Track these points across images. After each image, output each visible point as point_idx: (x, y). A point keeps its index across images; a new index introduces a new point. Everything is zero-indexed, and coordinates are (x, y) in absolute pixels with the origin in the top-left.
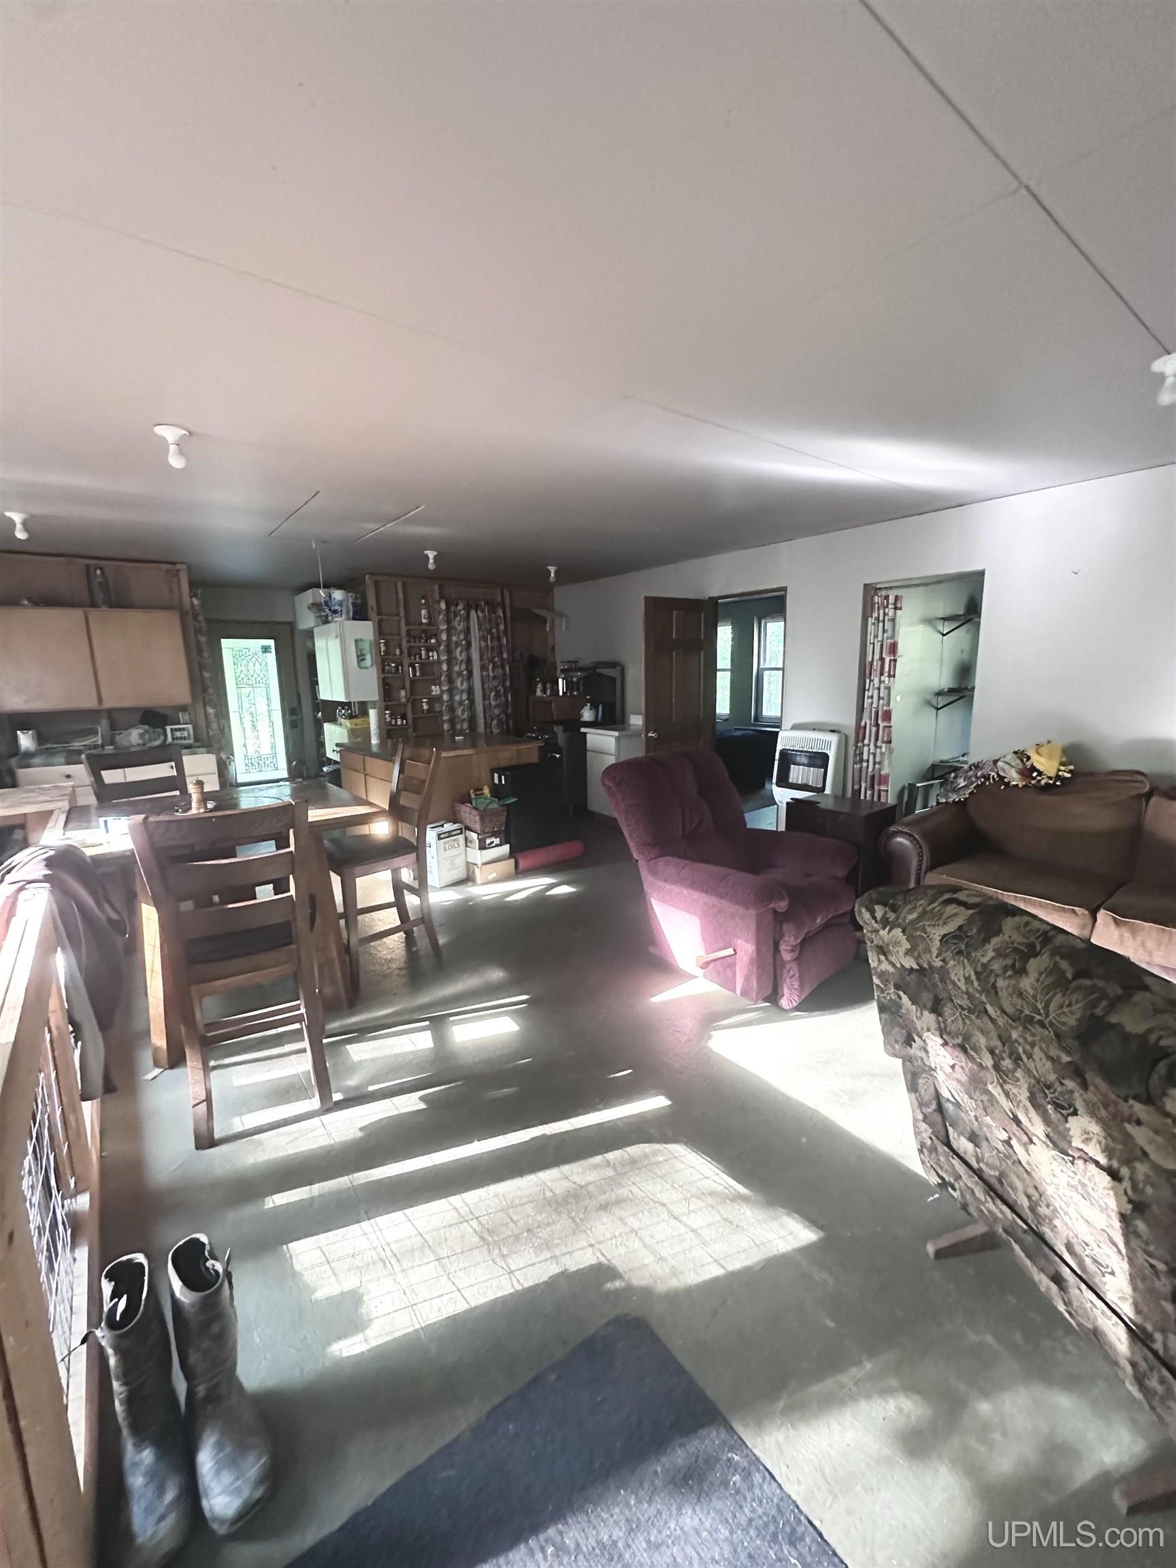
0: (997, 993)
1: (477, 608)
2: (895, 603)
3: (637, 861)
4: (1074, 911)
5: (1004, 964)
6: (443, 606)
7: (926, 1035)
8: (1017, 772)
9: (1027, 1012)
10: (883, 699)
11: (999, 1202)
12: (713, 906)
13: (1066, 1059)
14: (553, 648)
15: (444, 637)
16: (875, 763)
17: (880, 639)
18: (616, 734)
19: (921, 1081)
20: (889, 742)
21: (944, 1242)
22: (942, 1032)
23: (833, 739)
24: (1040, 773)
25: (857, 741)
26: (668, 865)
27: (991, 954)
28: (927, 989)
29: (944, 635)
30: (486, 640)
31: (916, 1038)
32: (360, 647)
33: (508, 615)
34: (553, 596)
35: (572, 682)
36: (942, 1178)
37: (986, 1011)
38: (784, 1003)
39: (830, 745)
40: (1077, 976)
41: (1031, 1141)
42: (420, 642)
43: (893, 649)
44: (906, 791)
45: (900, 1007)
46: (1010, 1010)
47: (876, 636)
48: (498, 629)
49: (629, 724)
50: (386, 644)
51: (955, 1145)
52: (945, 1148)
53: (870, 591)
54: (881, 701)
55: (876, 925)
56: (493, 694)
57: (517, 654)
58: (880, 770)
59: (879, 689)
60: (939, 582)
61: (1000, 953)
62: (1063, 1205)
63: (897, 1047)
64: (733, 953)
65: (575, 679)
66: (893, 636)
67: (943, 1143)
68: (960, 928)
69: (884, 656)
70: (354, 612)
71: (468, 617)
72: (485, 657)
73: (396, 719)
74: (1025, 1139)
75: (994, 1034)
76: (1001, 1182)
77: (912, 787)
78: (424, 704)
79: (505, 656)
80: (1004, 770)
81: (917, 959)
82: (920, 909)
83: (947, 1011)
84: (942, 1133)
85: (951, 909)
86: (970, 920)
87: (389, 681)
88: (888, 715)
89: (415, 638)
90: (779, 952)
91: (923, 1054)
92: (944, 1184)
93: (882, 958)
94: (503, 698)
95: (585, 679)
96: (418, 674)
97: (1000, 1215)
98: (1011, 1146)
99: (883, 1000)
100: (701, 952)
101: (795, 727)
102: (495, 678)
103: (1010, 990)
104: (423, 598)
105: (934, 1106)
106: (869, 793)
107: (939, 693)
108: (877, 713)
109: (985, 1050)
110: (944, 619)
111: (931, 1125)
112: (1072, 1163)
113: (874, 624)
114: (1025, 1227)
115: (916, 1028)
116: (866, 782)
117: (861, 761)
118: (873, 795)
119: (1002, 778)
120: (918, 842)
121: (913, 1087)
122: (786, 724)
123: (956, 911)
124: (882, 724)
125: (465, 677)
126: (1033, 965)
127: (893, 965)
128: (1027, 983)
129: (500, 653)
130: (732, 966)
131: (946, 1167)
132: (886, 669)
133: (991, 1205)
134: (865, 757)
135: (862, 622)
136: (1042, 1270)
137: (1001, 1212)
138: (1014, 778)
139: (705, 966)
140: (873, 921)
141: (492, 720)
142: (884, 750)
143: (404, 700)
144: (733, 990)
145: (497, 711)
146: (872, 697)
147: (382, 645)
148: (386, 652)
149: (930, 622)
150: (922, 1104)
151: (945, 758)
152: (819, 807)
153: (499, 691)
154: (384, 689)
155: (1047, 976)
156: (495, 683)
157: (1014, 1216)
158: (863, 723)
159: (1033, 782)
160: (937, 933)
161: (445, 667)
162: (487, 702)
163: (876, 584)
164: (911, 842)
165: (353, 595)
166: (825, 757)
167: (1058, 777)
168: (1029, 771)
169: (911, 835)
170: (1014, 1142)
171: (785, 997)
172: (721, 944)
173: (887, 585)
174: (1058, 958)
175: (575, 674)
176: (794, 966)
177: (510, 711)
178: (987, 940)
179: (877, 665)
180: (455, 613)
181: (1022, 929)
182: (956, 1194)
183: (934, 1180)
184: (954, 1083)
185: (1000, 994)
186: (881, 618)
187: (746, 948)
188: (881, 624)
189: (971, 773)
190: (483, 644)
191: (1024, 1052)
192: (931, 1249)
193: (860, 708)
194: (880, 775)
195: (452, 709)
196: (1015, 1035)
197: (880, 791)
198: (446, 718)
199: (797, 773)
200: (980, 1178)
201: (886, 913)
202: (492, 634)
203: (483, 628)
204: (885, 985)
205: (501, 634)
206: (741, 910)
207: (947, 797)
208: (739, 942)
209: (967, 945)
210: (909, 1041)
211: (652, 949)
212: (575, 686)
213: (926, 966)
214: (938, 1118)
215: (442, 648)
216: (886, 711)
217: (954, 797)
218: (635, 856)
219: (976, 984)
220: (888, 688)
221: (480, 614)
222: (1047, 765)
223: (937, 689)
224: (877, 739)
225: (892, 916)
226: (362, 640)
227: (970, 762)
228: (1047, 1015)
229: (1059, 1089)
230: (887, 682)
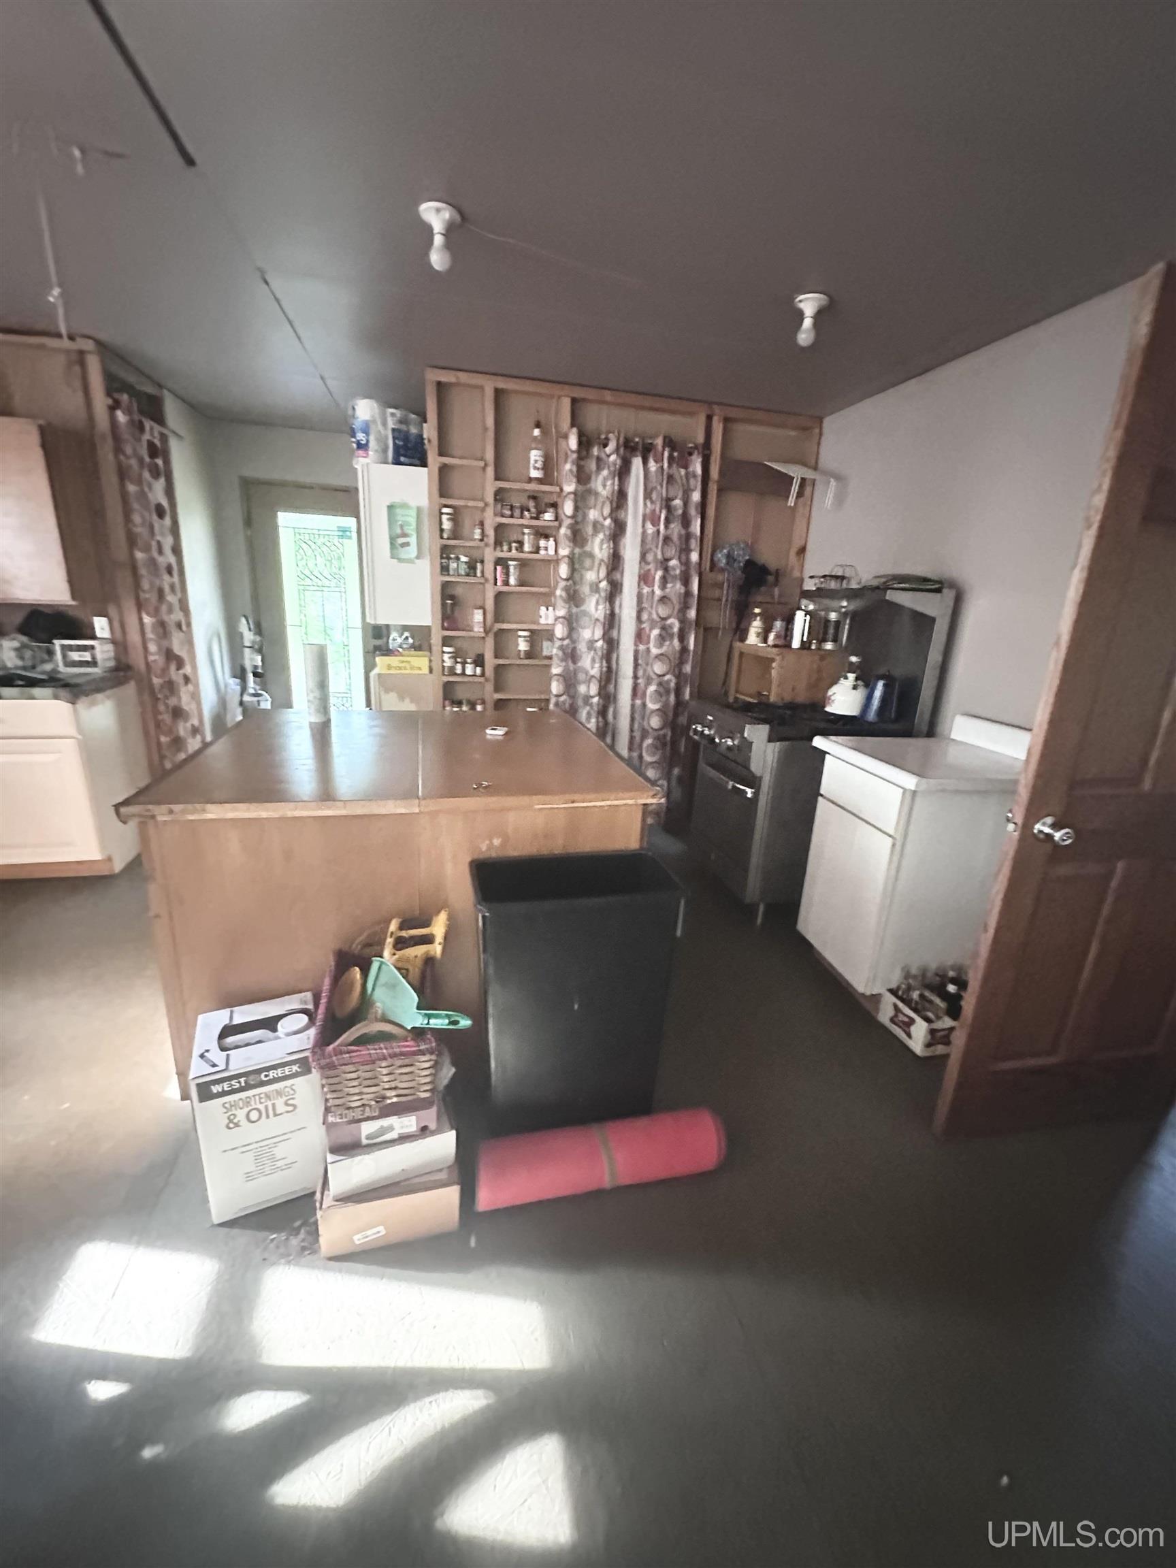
1: (646, 451)
6: (573, 442)
14: (802, 551)
15: (568, 508)
18: (910, 781)
30: (655, 523)
32: (400, 519)
33: (714, 472)
34: (821, 434)
35: (827, 621)
42: (522, 517)
48: (686, 503)
49: (946, 742)
50: (455, 519)
56: (656, 632)
57: (721, 558)
65: (833, 616)
70: (397, 449)
71: (623, 472)
72: (650, 557)
73: (464, 663)
78: (520, 640)
79: (694, 557)
87: (459, 591)
89: (512, 508)
94: (676, 642)
95: (854, 616)
96: (512, 581)
102: (663, 599)
104: (538, 425)
125: (603, 594)
129: (686, 550)
141: (649, 682)
143: (478, 630)
145: (658, 668)
147: (444, 518)
148: (455, 535)
153: (671, 626)
154: (444, 605)
156: (663, 611)
161: (564, 570)
162: (642, 647)
165: (398, 413)
175: (834, 604)
177: (688, 668)
180: (599, 459)
190: (650, 529)
195: (571, 655)
198: (556, 670)
202: (669, 509)
203: (654, 496)
205: (692, 511)
212: (831, 631)
215: (563, 531)
221: (653, 466)
226: (405, 506)
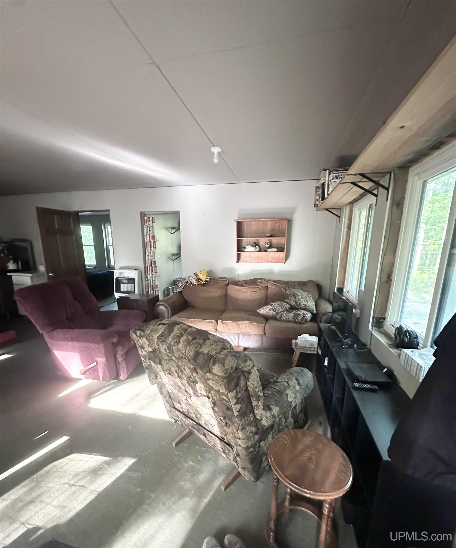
0: (173, 352)
2: (152, 220)
3: (42, 334)
4: (212, 322)
5: (174, 341)
7: (160, 373)
8: (196, 280)
9: (181, 355)
10: (152, 256)
11: (188, 419)
12: (84, 347)
13: (192, 367)
16: (153, 281)
17: (148, 233)
18: (31, 275)
19: (163, 390)
20: (157, 272)
21: (177, 441)
22: (164, 370)
23: (136, 272)
24: (201, 280)
25: (145, 273)
26: (59, 333)
27: (171, 339)
28: (157, 357)
29: (172, 234)
31: (158, 375)
36: (175, 419)
37: (172, 359)
38: (122, 378)
39: (135, 274)
40: (193, 340)
41: (191, 396)
43: (154, 238)
44: (166, 290)
45: (151, 366)
46: (177, 356)
47: (147, 233)
49: (39, 270)
51: (176, 407)
52: (173, 409)
53: (143, 215)
54: (152, 257)
55: (138, 338)
58: (155, 283)
59: (151, 252)
60: (167, 214)
61: (173, 339)
62: (201, 412)
63: (153, 380)
64: (96, 364)
66: (153, 233)
67: (172, 407)
68: (162, 333)
69: (151, 240)
74: (189, 396)
75: (175, 366)
76: (188, 413)
77: (168, 289)
80: (191, 280)
81: (151, 347)
82: (151, 329)
83: (163, 362)
84: (172, 404)
85: (160, 326)
86: (165, 330)
88: (155, 263)
90: (117, 358)
91: (161, 380)
92: (176, 421)
93: (142, 350)
95: (7, 247)
97: (189, 423)
98: (187, 400)
99: (146, 365)
100: (82, 368)
101: (121, 268)
103: (176, 350)
105: (168, 397)
106: (152, 292)
107: (173, 255)
108: (151, 262)
109: (175, 372)
110: (172, 228)
111: (169, 403)
112: (200, 398)
113: (146, 228)
114: (195, 423)
115: (157, 372)
116: (150, 288)
117: (148, 280)
118: (153, 292)
119: (191, 282)
120: (167, 307)
121: (161, 393)
122: (117, 267)
123: (162, 327)
124: (153, 266)
126: (182, 339)
127: (146, 351)
128: (180, 346)
130: (97, 370)
131: (175, 415)
132: (152, 245)
133: (187, 421)
134: (149, 279)
135: (141, 227)
136: (201, 434)
137: (189, 422)
138: (195, 282)
139: (85, 373)
140: (137, 337)
142: (155, 276)
144: (99, 380)
146: (148, 256)
149: (167, 229)
150: (165, 397)
151: (177, 278)
152: (130, 299)
155: (185, 342)
157: (193, 421)
158: (146, 266)
159: (200, 283)
160: (156, 336)
163: (145, 212)
164: (165, 307)
166: (134, 280)
167: (206, 281)
168: (198, 280)
169: (164, 305)
170: (188, 399)
171: (122, 376)
172: (91, 362)
173: (149, 213)
174: (188, 336)
176: (124, 363)
178: (170, 335)
179: (149, 243)
181: (180, 329)
182: (179, 422)
183: (173, 421)
184: (170, 386)
185: (174, 352)
186: (148, 226)
187: (101, 360)
188: (148, 228)
189: (183, 282)
191: (183, 368)
192: (174, 444)
193: (145, 260)
194: (155, 285)
196: (180, 364)
197: (156, 291)
199: (124, 287)
200: (183, 414)
201: (140, 333)
204: (145, 360)
206: (97, 346)
207: (177, 290)
208: (98, 359)
209: (164, 338)
210: (156, 377)
211: (59, 373)
213: (154, 349)
214: (170, 400)
216: (154, 261)
217: (179, 290)
218: (41, 332)
219: (168, 350)
220: (154, 252)
222: (203, 277)
223: (172, 253)
224: (152, 272)
225: (142, 334)
227: (183, 278)
228: (186, 355)
229: (193, 377)
230: (153, 250)
